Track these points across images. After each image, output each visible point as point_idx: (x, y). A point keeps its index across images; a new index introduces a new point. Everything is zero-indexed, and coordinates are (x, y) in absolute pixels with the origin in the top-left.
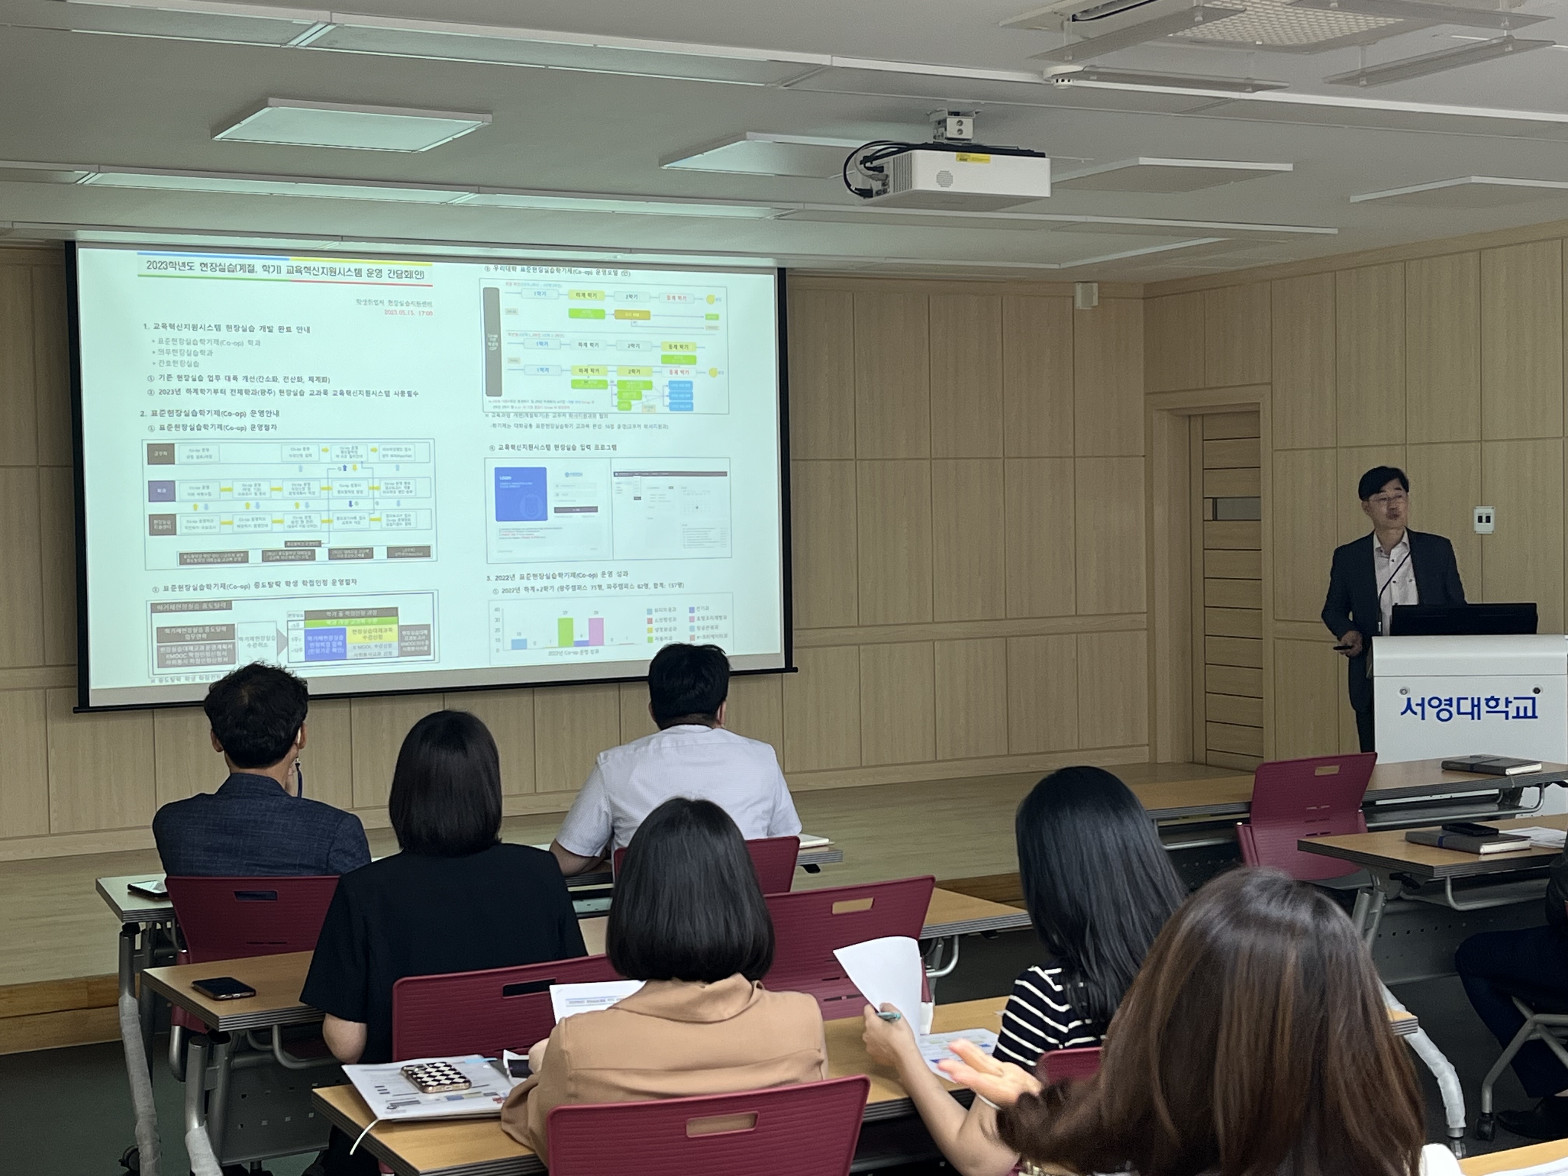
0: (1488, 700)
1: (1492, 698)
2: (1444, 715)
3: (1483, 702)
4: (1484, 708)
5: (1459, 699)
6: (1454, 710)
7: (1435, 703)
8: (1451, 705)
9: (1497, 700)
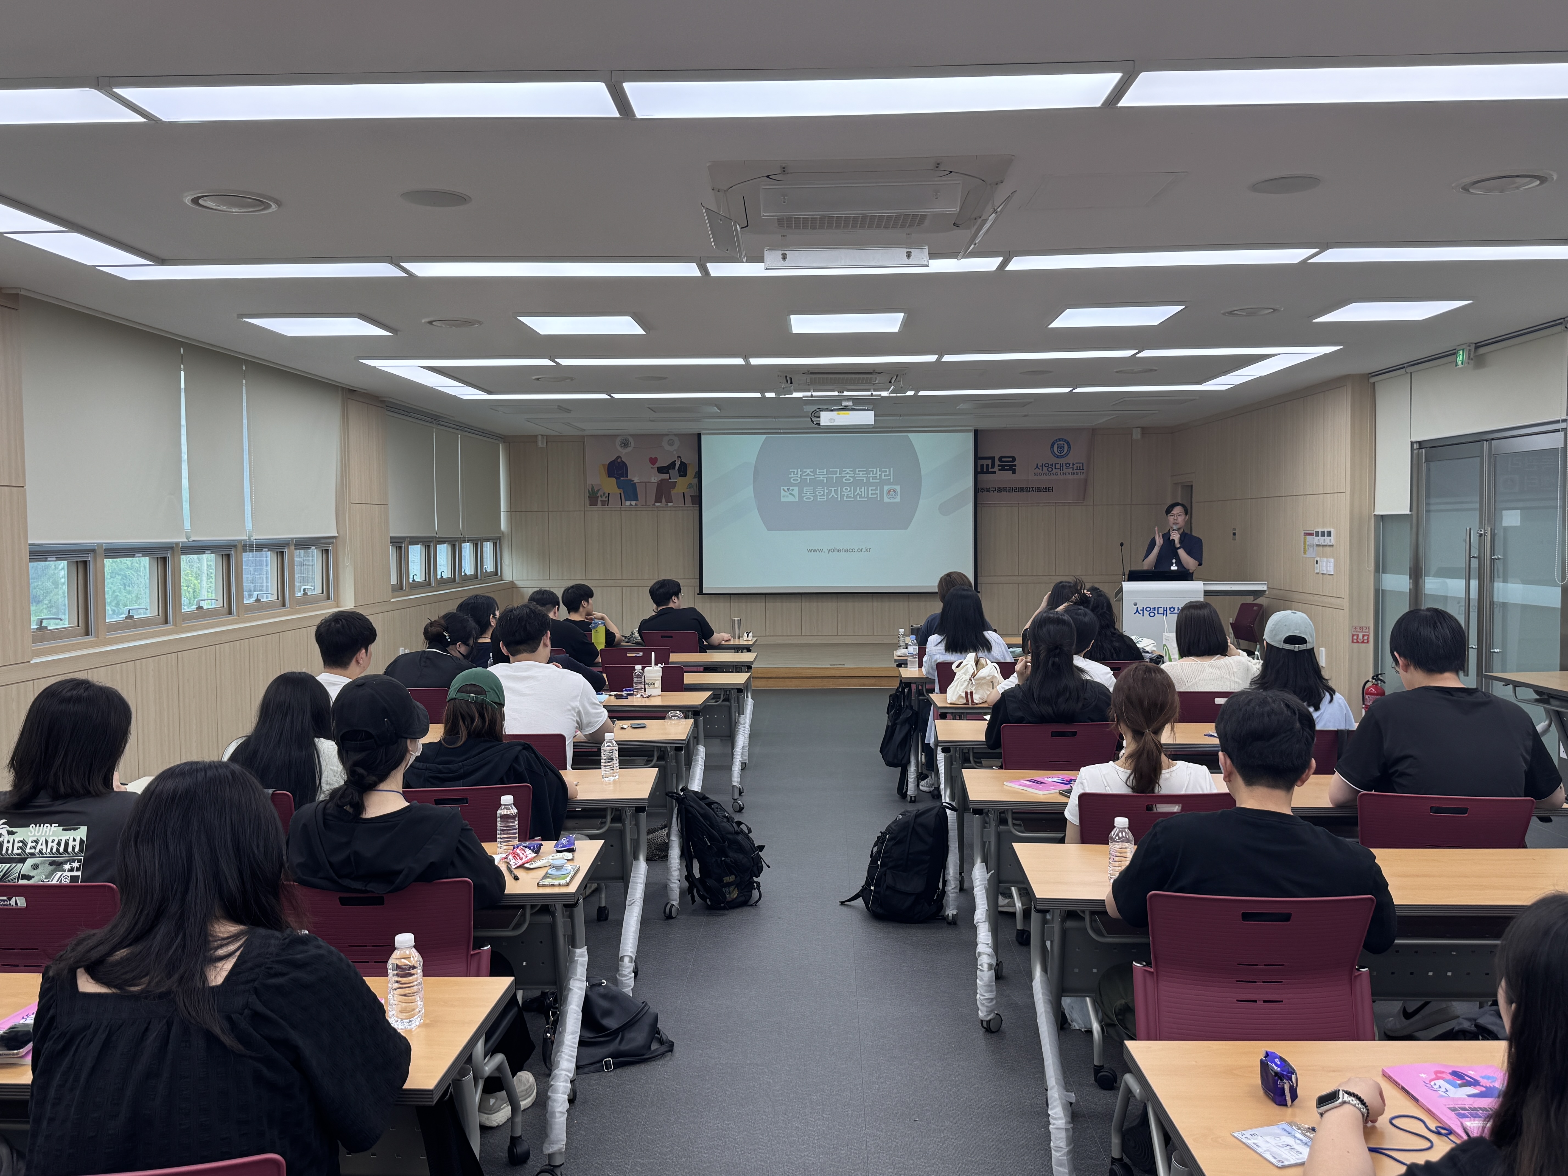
0: (1170, 608)
1: (1172, 607)
2: (1152, 614)
3: (1168, 609)
4: (1168, 611)
5: (1158, 608)
6: (1156, 612)
7: (1148, 609)
8: (1155, 610)
9: (1174, 608)
